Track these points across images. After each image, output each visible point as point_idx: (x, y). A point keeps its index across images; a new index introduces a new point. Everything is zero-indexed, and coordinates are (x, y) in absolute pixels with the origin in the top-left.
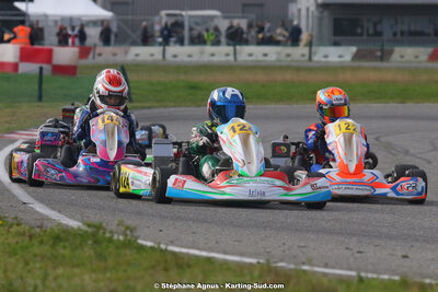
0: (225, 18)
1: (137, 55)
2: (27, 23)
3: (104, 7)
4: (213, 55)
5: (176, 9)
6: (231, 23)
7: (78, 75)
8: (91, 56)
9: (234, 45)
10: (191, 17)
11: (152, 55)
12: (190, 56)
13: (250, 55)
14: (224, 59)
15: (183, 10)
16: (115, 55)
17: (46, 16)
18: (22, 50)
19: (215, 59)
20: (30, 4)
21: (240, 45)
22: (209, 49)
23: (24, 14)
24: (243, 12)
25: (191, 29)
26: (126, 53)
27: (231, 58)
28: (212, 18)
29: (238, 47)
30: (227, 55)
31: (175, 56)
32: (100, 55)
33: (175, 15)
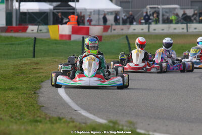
0: (181, 9)
1: (134, 30)
2: (76, 14)
3: (116, 4)
4: (175, 29)
5: (155, 5)
6: (184, 11)
7: (103, 41)
8: (110, 30)
9: (187, 24)
10: (163, 9)
11: (142, 29)
12: (163, 30)
13: (195, 29)
14: (181, 31)
15: (159, 5)
16: (122, 30)
17: (86, 9)
18: (73, 28)
19: (176, 31)
20: (77, 3)
21: (189, 23)
22: (173, 26)
23: (74, 9)
24: (191, 6)
25: (163, 15)
26: (129, 29)
27: (185, 30)
28: (175, 9)
29: (189, 25)
30: (183, 29)
31: (155, 30)
32: (114, 30)
33: (155, 8)
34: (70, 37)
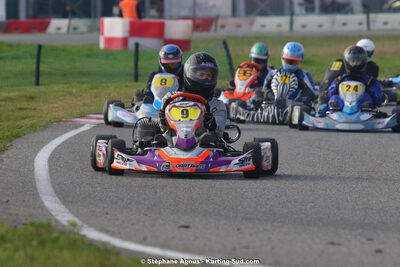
1: (263, 26)
4: (344, 24)
8: (213, 27)
9: (368, 13)
11: (279, 26)
12: (320, 26)
13: (386, 23)
14: (357, 28)
16: (239, 26)
18: (131, 24)
19: (345, 29)
21: (373, 12)
22: (340, 18)
26: (251, 24)
27: (364, 27)
29: (372, 16)
30: (361, 24)
31: (304, 26)
32: (223, 27)
34: (125, 41)
